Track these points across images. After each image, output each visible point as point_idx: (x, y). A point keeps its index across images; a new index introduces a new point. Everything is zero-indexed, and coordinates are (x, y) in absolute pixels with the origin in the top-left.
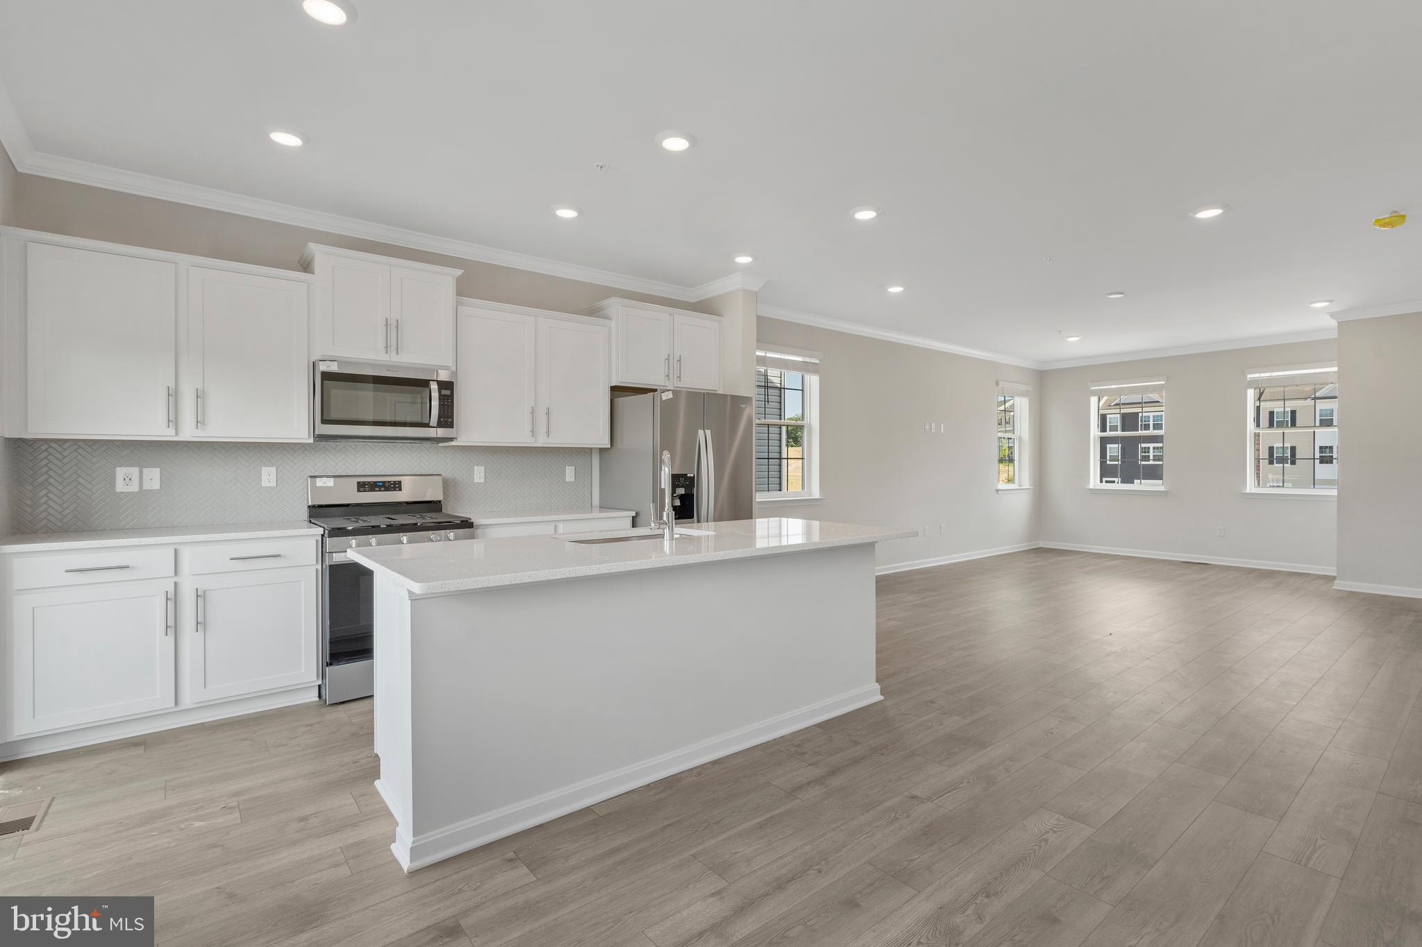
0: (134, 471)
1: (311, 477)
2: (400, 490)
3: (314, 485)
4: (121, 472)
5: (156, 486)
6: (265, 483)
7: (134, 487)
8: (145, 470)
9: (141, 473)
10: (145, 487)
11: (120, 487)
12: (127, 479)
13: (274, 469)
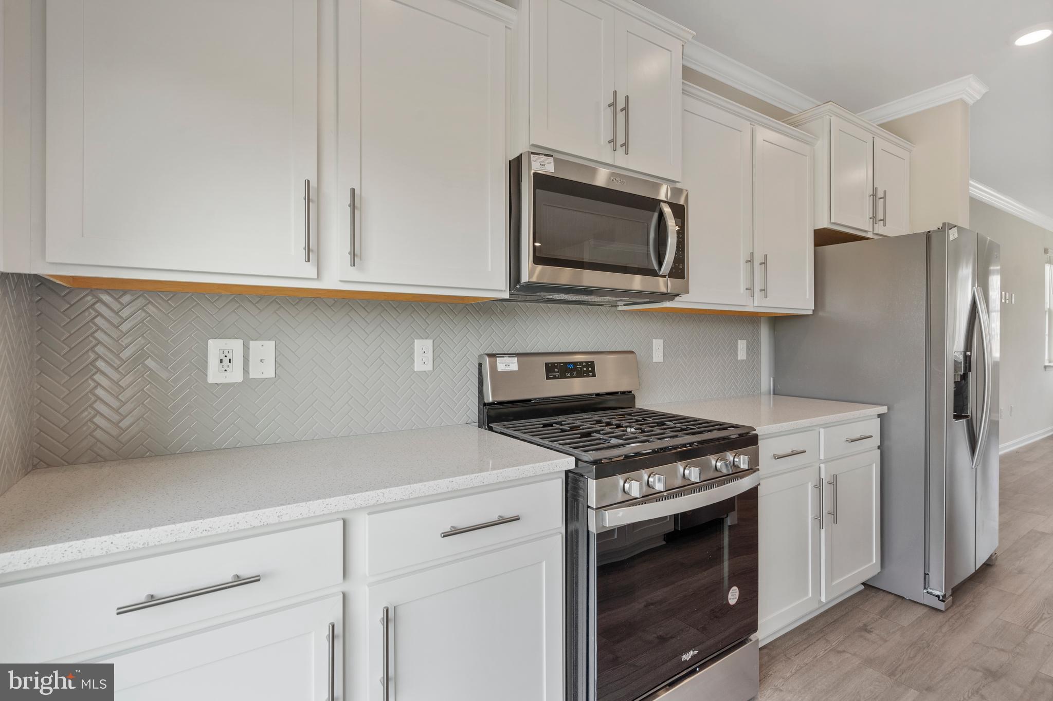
0: (236, 346)
1: (490, 355)
2: (594, 375)
3: (494, 367)
4: (215, 347)
5: (269, 372)
6: (418, 367)
7: (236, 376)
8: (252, 344)
9: (246, 348)
10: (252, 375)
11: (215, 375)
12: (226, 361)
13: (429, 343)
